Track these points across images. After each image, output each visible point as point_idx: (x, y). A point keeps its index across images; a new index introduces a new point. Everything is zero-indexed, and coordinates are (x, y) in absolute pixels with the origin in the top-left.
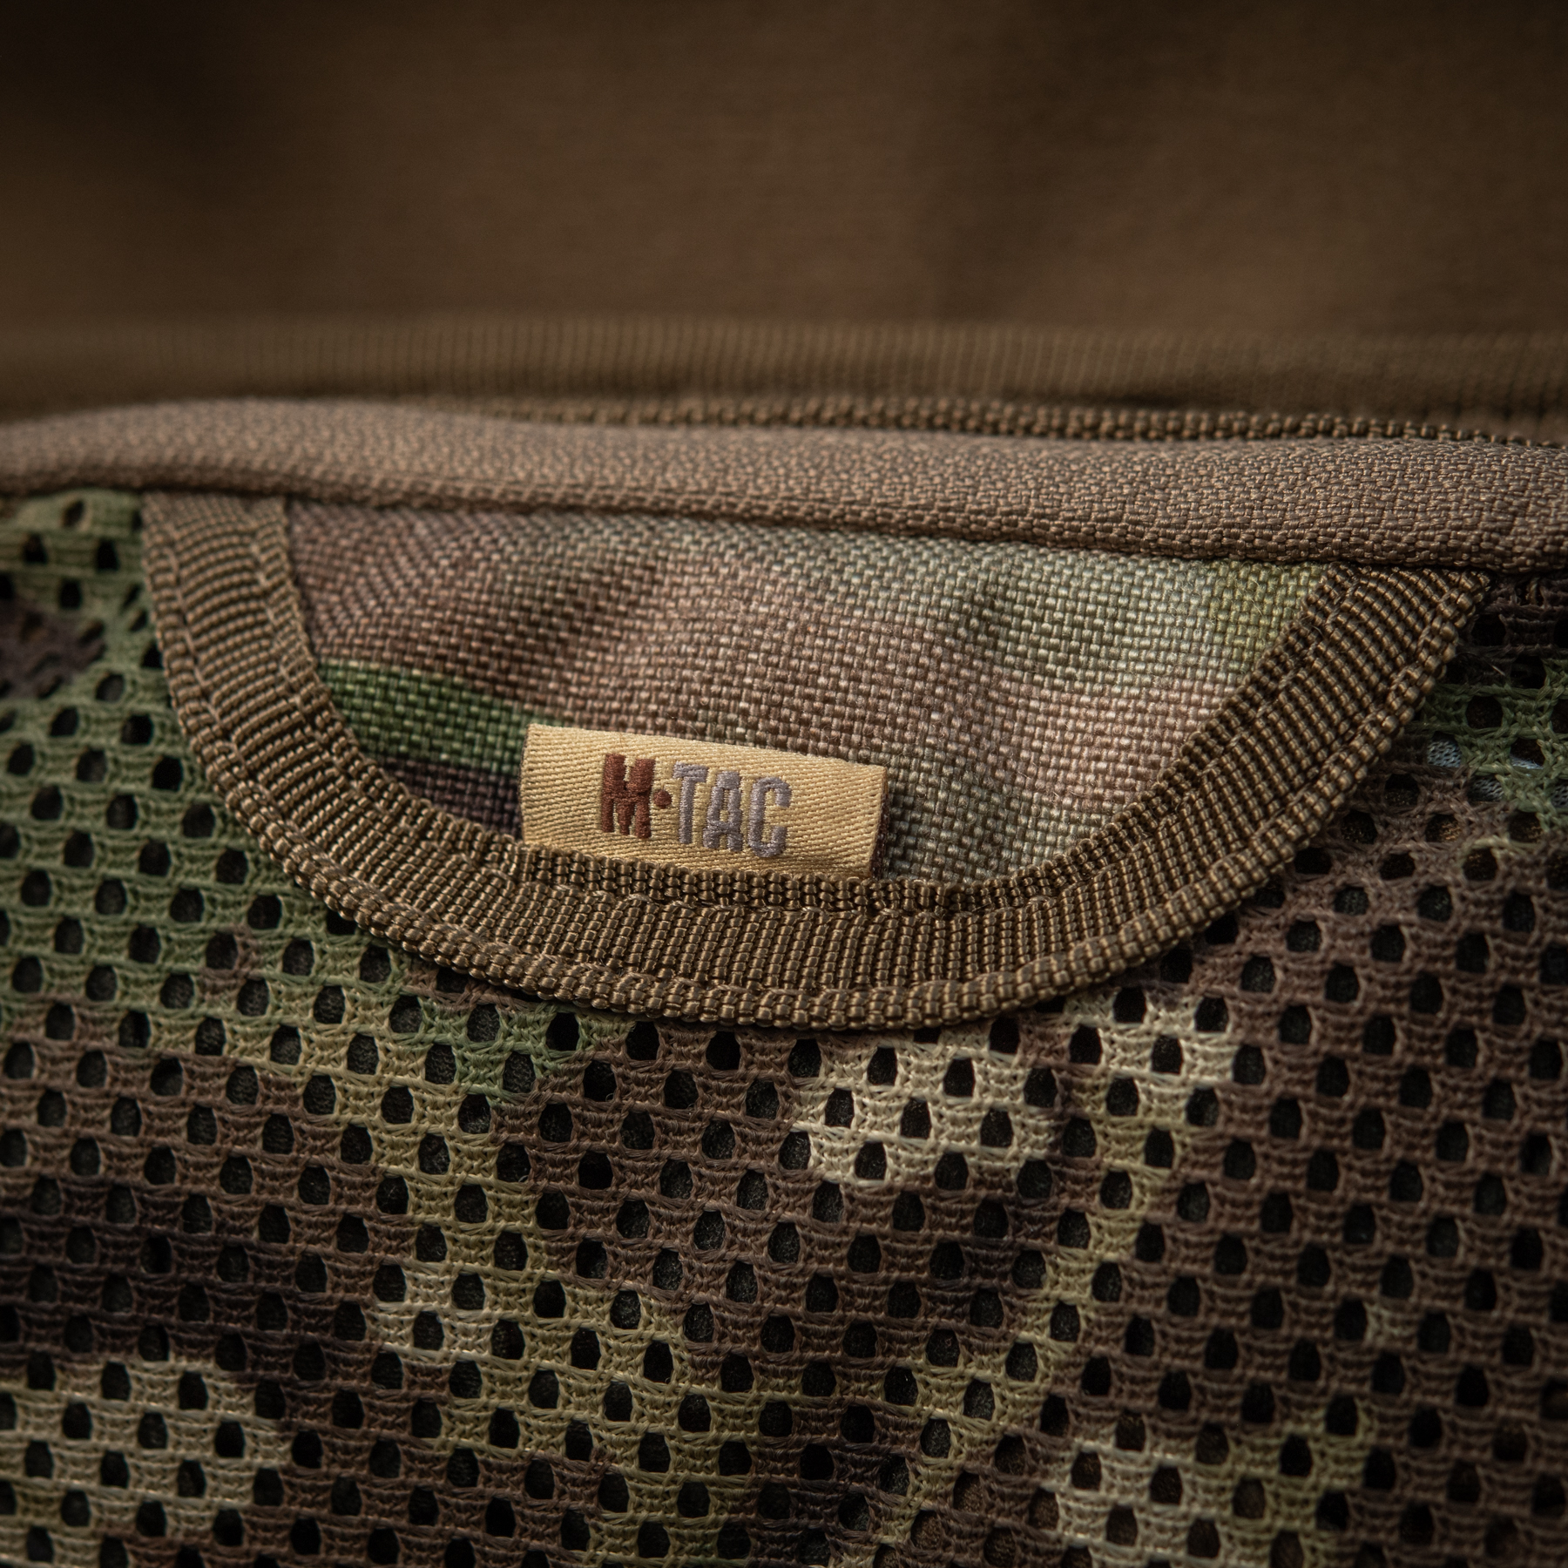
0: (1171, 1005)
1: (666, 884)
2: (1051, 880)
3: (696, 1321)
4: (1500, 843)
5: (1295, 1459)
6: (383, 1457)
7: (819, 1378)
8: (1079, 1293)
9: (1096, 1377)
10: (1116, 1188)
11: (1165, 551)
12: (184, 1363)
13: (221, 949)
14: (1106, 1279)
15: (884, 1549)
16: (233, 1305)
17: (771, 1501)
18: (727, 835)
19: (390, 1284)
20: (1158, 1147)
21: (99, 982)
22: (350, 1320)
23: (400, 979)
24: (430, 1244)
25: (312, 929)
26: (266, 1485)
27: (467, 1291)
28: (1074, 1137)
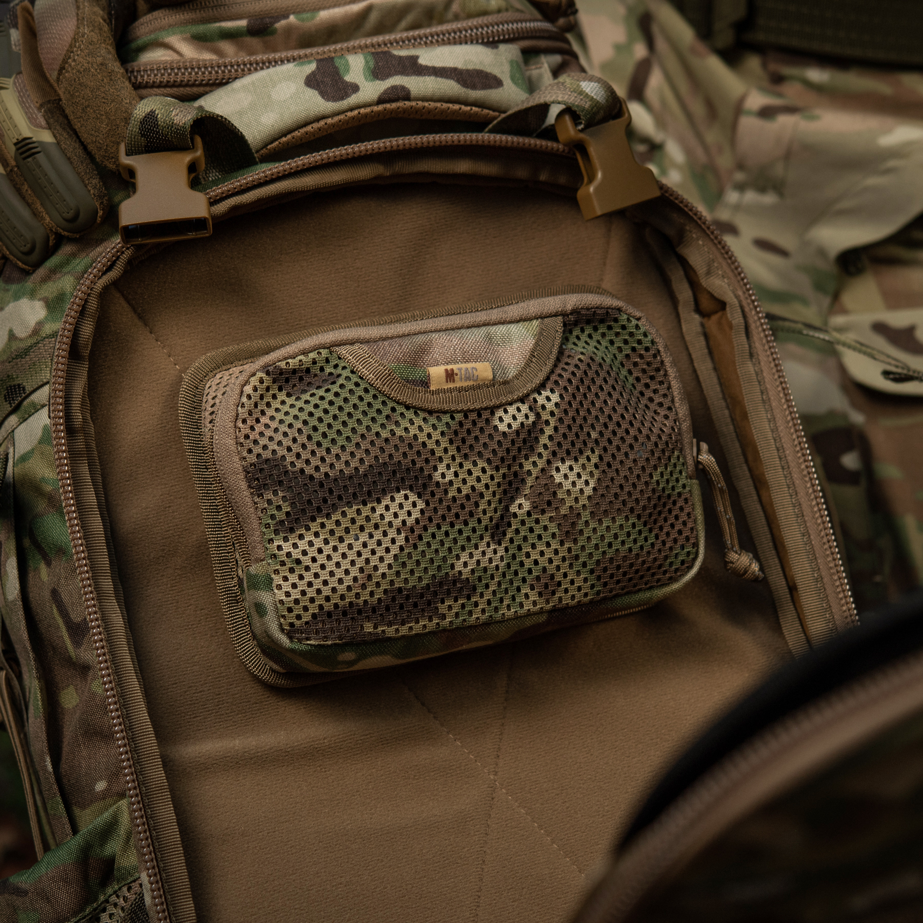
0: (546, 391)
1: (460, 390)
2: (516, 377)
3: (489, 461)
4: (582, 357)
5: (589, 459)
6: (441, 501)
7: (509, 467)
8: (547, 441)
9: (554, 454)
10: (547, 423)
11: (511, 322)
12: (404, 492)
13: (388, 417)
14: (551, 438)
15: (525, 495)
16: (410, 479)
17: (505, 492)
18: (468, 378)
19: (435, 469)
20: (552, 414)
21: (368, 428)
22: (430, 477)
23: (422, 415)
24: (441, 460)
25: (404, 410)
26: (422, 511)
27: (448, 467)
28: (538, 415)
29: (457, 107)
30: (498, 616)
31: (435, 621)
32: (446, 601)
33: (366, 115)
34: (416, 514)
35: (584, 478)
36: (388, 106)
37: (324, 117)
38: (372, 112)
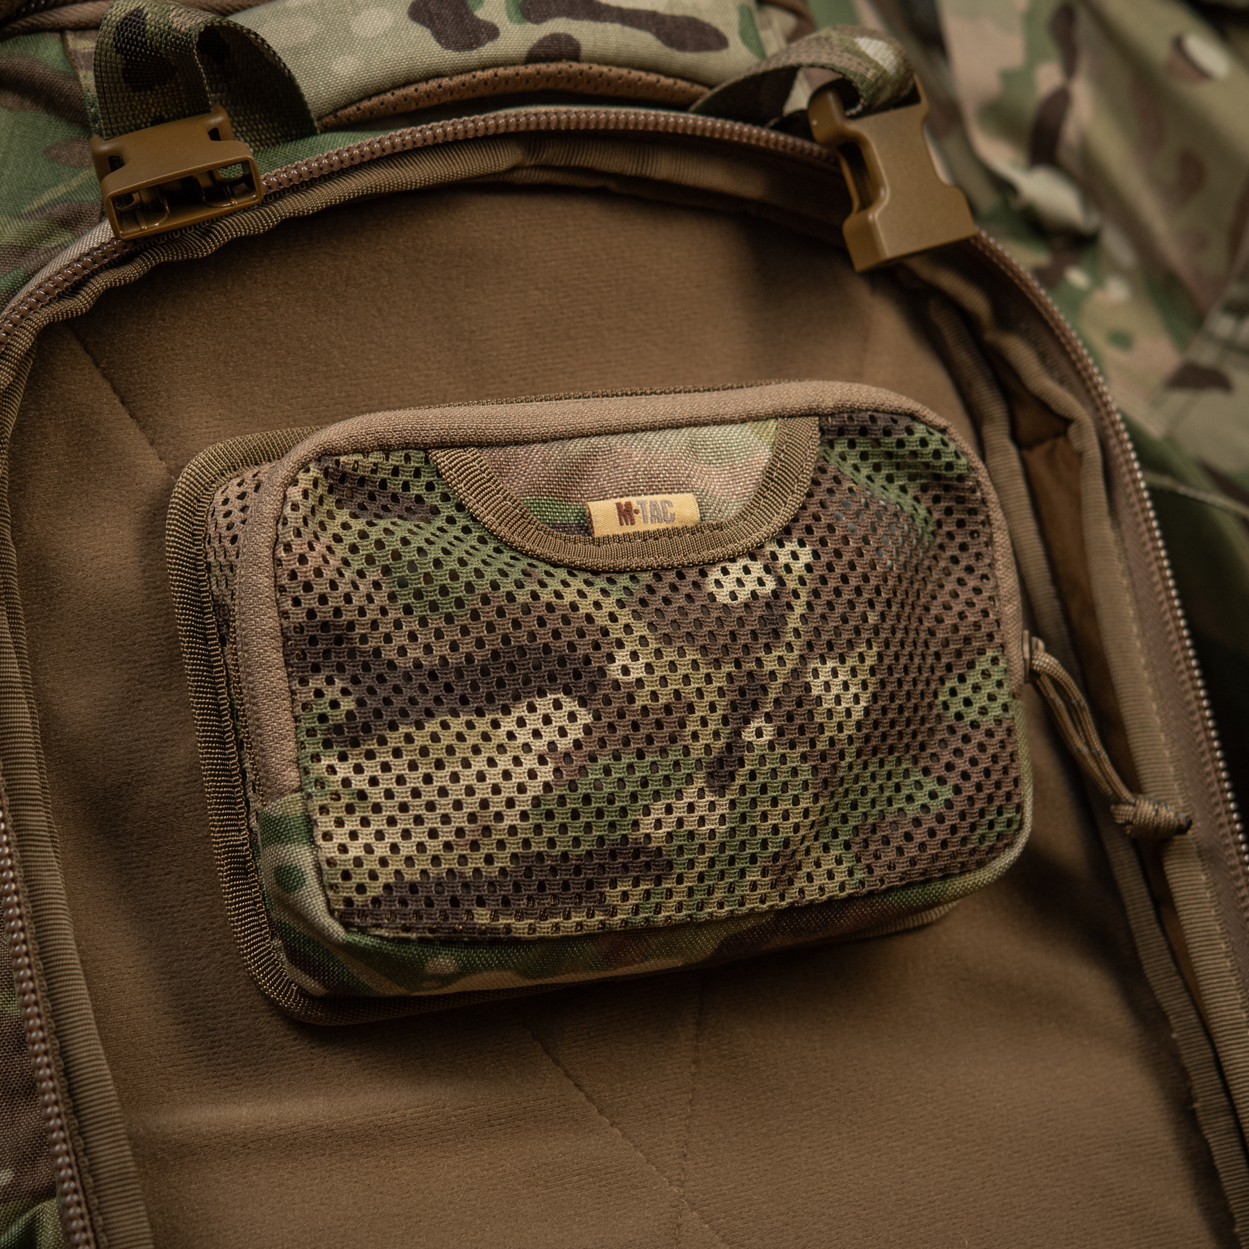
0: (791, 542)
1: (645, 535)
3: (702, 651)
5: (862, 658)
6: (620, 712)
7: (738, 663)
8: (798, 624)
9: (810, 646)
12: (553, 696)
14: (803, 619)
15: (767, 713)
16: (565, 675)
17: (734, 705)
18: (658, 518)
19: (611, 658)
20: (802, 581)
21: (495, 585)
22: (602, 672)
24: (620, 644)
26: (587, 730)
27: (634, 656)
28: (781, 582)
29: (652, 78)
30: (703, 915)
31: (599, 917)
32: (619, 883)
33: (507, 80)
34: (575, 732)
35: (853, 690)
36: (542, 67)
37: (439, 75)
38: (517, 74)
